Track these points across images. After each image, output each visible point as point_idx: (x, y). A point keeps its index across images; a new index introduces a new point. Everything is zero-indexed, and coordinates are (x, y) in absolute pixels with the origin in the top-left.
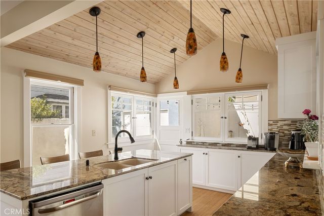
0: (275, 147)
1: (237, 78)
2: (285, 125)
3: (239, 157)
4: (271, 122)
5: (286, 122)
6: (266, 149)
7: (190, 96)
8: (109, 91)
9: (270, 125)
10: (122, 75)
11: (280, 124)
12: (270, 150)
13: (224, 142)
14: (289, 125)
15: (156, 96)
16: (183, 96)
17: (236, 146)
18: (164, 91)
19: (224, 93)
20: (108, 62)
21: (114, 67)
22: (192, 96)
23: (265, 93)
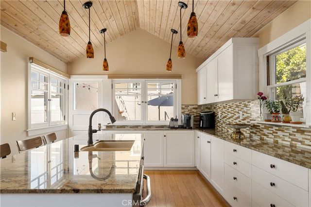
0: (191, 126)
1: (168, 66)
2: (194, 108)
3: (165, 136)
4: (184, 107)
5: (194, 106)
6: (186, 128)
7: (110, 80)
8: (29, 64)
9: (183, 108)
10: (40, 47)
11: (190, 107)
12: (189, 129)
13: (144, 125)
14: (196, 108)
15: (70, 78)
16: (102, 79)
17: (156, 128)
18: (79, 73)
19: (144, 80)
20: (37, 27)
21: (39, 35)
22: (112, 81)
23: (179, 81)
